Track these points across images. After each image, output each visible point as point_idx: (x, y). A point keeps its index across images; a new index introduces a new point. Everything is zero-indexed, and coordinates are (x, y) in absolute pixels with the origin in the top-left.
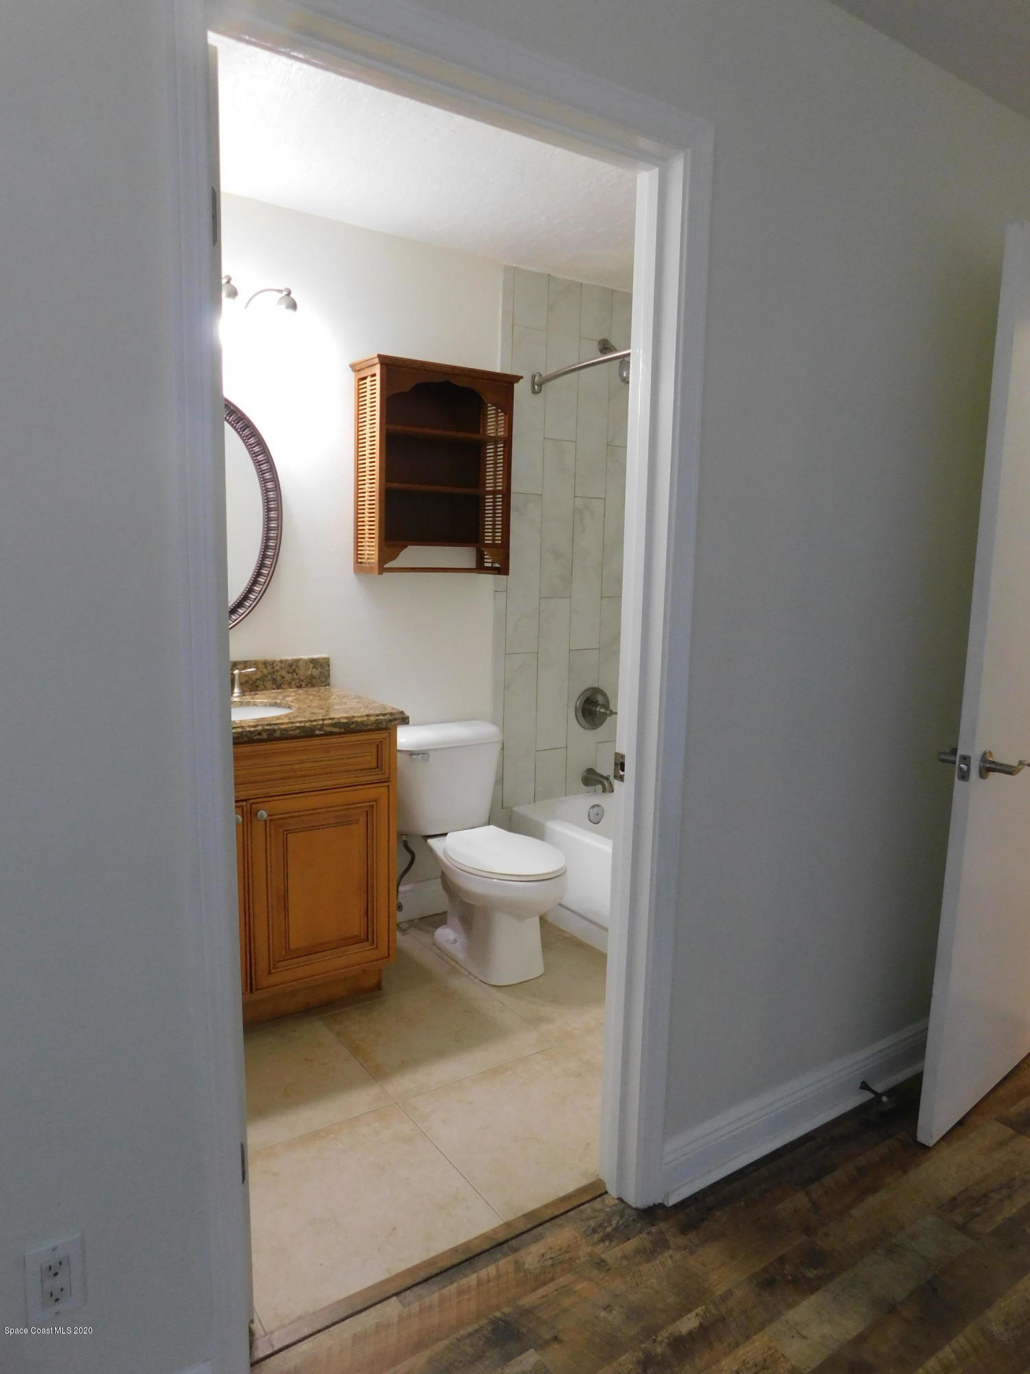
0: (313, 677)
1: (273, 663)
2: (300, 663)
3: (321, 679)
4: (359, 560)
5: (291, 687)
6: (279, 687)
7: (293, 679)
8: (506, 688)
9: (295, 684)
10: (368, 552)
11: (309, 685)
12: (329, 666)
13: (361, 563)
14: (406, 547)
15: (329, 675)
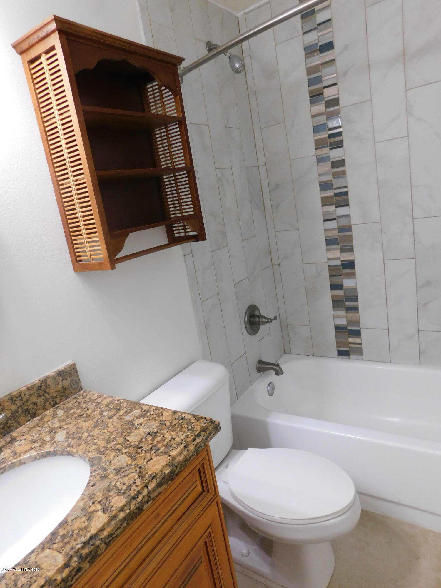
0: (64, 389)
1: (20, 396)
2: (49, 382)
3: (73, 386)
4: (78, 258)
5: (47, 409)
6: (34, 416)
7: (46, 401)
8: (206, 329)
9: (50, 404)
10: (89, 249)
11: (64, 398)
12: (76, 371)
13: (80, 261)
14: (127, 235)
15: (79, 380)
